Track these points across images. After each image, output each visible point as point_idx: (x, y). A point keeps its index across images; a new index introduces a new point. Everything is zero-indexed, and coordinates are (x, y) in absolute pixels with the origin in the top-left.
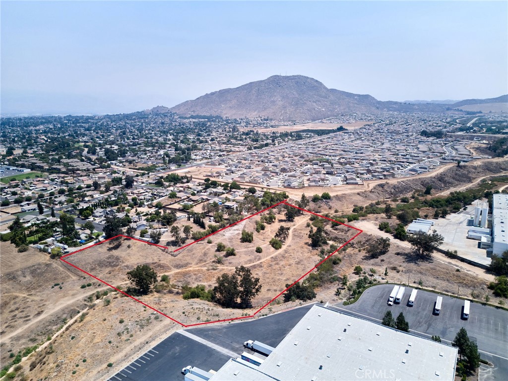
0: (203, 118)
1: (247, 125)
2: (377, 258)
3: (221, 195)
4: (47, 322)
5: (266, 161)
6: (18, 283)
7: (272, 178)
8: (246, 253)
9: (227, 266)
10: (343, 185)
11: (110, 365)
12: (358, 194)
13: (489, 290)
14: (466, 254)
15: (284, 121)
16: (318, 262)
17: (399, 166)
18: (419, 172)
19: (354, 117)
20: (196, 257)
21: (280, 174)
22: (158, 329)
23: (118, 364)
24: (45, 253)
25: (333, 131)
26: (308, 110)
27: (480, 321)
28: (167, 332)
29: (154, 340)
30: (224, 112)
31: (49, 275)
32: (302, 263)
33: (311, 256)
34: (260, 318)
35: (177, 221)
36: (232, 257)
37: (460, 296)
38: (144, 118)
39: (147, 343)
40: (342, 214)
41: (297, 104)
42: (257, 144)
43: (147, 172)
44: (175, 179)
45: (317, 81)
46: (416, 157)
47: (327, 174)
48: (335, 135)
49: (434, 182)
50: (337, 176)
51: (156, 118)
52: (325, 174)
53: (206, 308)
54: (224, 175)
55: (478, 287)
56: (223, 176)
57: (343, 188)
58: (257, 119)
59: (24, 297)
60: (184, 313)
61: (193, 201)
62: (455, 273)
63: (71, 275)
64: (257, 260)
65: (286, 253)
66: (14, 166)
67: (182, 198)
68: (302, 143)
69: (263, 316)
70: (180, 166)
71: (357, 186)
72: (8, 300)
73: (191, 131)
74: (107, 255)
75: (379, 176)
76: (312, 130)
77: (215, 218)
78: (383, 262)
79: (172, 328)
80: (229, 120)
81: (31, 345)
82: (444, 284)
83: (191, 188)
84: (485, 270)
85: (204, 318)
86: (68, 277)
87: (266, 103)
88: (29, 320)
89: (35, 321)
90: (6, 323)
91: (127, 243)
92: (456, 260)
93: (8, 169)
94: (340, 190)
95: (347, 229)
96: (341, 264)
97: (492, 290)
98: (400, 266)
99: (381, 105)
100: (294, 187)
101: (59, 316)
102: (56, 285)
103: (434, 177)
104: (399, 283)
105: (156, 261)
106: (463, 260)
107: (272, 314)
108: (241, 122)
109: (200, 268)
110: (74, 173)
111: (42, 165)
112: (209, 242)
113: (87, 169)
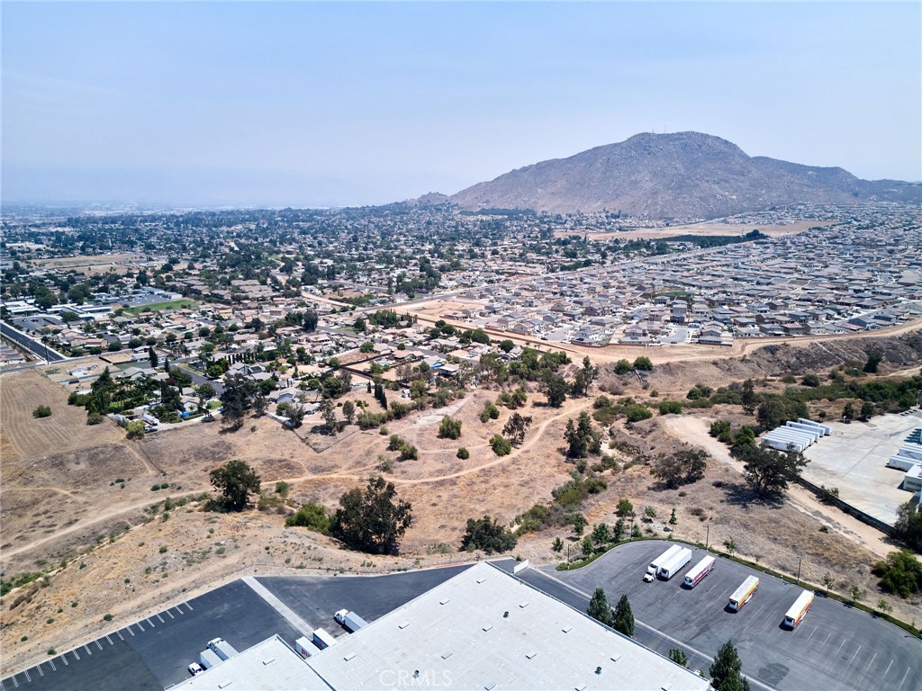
0: (501, 214)
1: (575, 225)
2: (676, 488)
3: (451, 351)
4: (74, 538)
5: (569, 293)
6: (65, 473)
7: (561, 324)
8: (438, 458)
9: (396, 477)
10: (690, 345)
11: (108, 618)
12: (715, 363)
13: (873, 576)
14: (859, 498)
15: (649, 219)
16: (562, 485)
17: (831, 312)
18: (868, 325)
19: (797, 212)
20: (353, 456)
21: (579, 318)
22: (212, 570)
23: (122, 618)
24: (123, 429)
25: (737, 240)
26: (701, 198)
27: (820, 636)
28: (227, 577)
29: (197, 587)
30: (541, 202)
31: (114, 464)
32: (532, 484)
33: (556, 474)
34: (392, 573)
35: (352, 392)
36: (411, 461)
37: (807, 582)
38: (401, 213)
39: (184, 591)
40: (665, 399)
41: (680, 187)
42: (571, 261)
43: (351, 306)
44: (388, 320)
45: (726, 142)
46: (886, 294)
47: (672, 321)
48: (736, 247)
49: (894, 348)
50: (690, 327)
51: (421, 214)
52: (668, 321)
53: (307, 545)
54: (478, 316)
55: (851, 567)
56: (475, 318)
57: (688, 350)
58: (598, 215)
59: (65, 495)
60: (267, 549)
61: (396, 358)
62: (817, 533)
63: (148, 467)
64: (454, 470)
65: (513, 463)
66: (161, 288)
67: (382, 353)
68: (660, 261)
69: (399, 570)
70: (411, 297)
71: (716, 348)
72: (40, 497)
73: (468, 235)
74: (215, 441)
75: (773, 329)
76: (695, 237)
77: (411, 391)
78: (682, 498)
79: (237, 571)
80: (548, 217)
81: (35, 570)
82: (783, 553)
83: (406, 337)
84: (885, 535)
85: (296, 561)
86: (143, 470)
87: (620, 185)
88: (53, 531)
89: (59, 534)
90: (20, 531)
91: (254, 422)
92: (835, 508)
93: (152, 293)
94: (679, 355)
95: (648, 429)
96: (603, 493)
97: (879, 577)
98: (711, 509)
99: (862, 189)
100: (590, 343)
101: (96, 530)
102: (118, 481)
103: (900, 338)
104: (694, 541)
105: (287, 457)
106: (847, 510)
107: (416, 570)
108: (566, 221)
109: (349, 476)
110: (240, 303)
111: (199, 288)
112: (384, 433)
113: (263, 297)
